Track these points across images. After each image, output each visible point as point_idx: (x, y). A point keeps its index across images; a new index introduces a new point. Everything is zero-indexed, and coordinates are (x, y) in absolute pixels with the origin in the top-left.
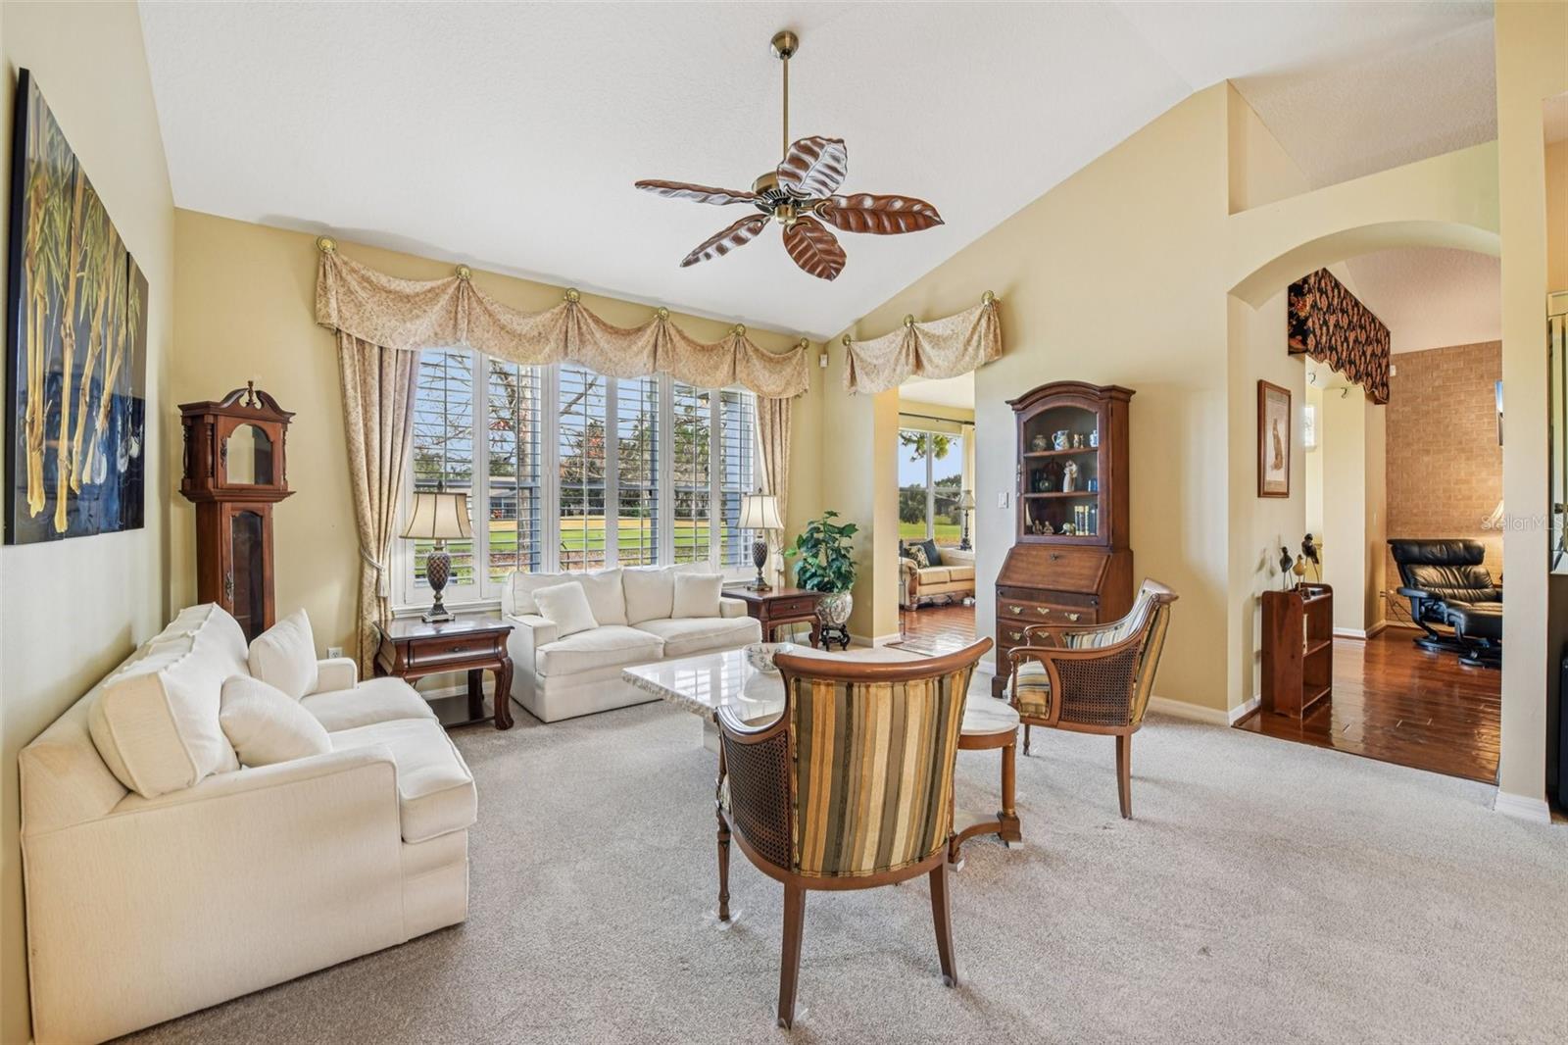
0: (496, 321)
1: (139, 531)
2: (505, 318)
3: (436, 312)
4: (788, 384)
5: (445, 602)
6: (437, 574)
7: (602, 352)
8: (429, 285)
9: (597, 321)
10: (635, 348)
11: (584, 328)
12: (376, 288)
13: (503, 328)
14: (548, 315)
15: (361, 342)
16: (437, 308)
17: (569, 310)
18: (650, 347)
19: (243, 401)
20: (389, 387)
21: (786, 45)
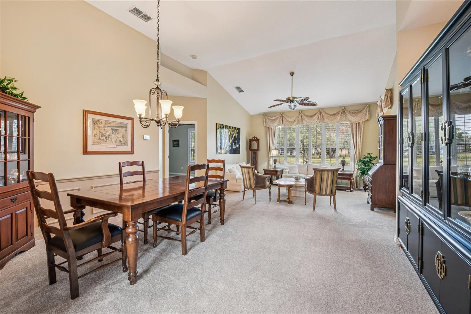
0: (287, 120)
1: (239, 154)
2: (288, 119)
3: (277, 121)
4: (361, 118)
5: (276, 167)
6: (275, 162)
7: (306, 121)
8: (276, 117)
9: (306, 115)
10: (313, 119)
11: (303, 117)
12: (270, 119)
13: (288, 121)
14: (295, 117)
15: (269, 128)
16: (278, 120)
17: (300, 115)
18: (317, 118)
19: (254, 139)
20: (272, 134)
21: (292, 74)
